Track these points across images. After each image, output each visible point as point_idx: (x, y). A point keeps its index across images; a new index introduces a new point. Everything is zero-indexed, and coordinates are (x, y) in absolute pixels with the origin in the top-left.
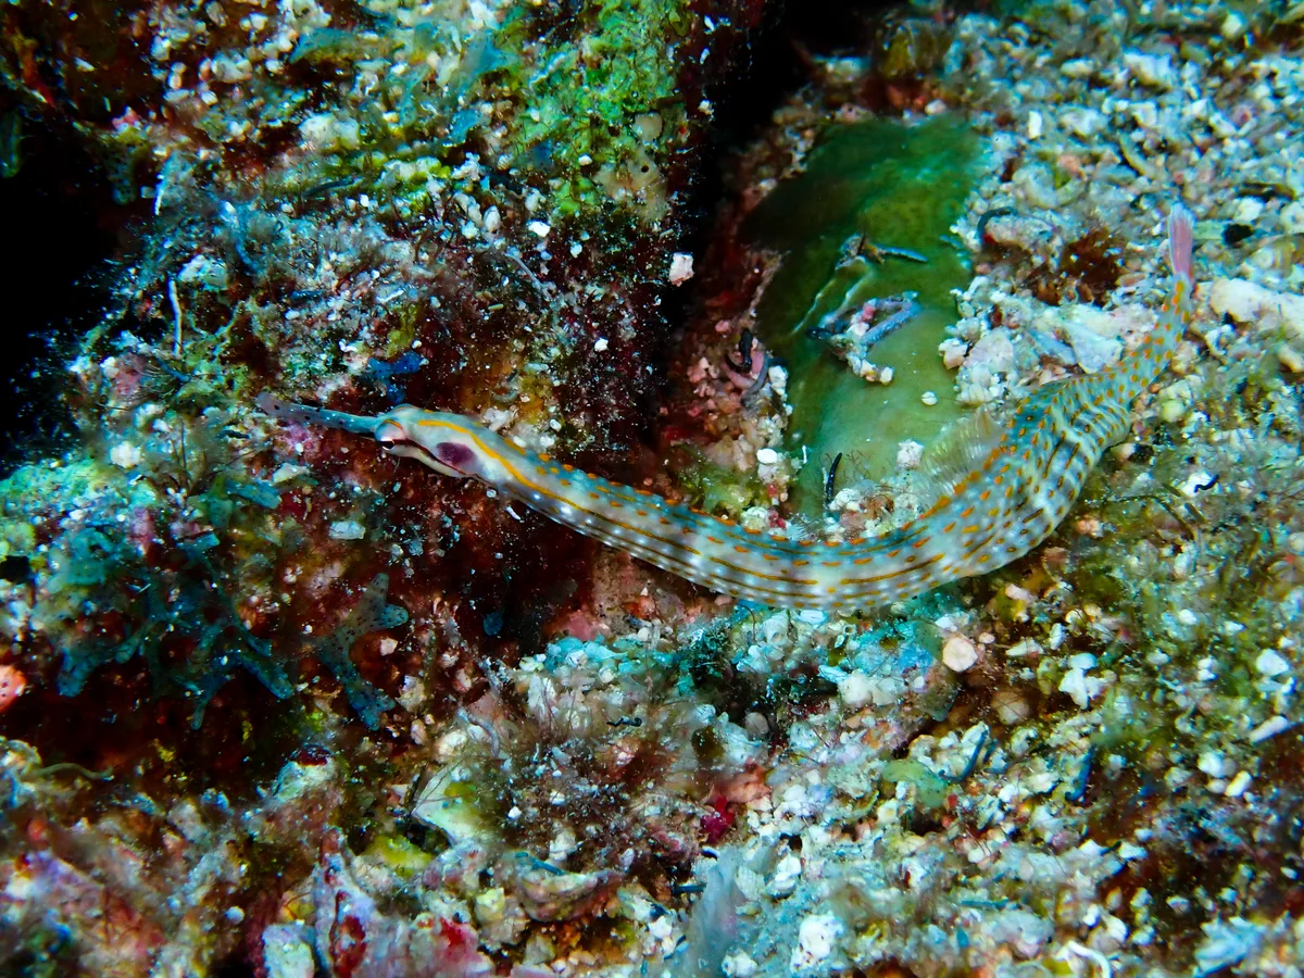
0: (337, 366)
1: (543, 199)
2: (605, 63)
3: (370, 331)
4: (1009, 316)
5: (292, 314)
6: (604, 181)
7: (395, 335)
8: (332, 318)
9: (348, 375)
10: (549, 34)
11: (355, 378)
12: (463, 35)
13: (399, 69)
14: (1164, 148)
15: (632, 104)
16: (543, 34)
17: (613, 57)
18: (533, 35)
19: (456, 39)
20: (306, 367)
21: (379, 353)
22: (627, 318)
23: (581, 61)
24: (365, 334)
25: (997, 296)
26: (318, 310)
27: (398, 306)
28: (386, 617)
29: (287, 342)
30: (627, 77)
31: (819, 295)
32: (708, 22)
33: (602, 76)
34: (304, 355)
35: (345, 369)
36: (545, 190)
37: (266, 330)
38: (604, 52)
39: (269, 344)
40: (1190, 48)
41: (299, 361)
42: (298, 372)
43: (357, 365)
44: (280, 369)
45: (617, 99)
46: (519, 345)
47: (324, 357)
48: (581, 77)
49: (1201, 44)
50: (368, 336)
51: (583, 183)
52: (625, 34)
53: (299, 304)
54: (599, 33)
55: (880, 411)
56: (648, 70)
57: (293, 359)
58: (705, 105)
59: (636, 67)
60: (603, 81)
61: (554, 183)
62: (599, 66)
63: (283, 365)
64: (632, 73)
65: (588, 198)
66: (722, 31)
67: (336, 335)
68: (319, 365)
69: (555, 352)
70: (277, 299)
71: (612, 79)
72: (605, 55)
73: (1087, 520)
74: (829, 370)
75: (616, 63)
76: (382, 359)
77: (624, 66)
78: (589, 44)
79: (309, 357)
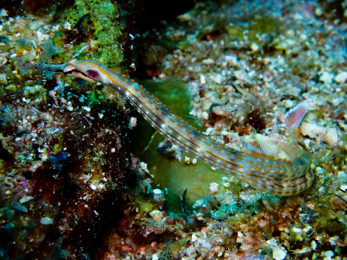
0: (37, 158)
1: (86, 98)
2: (100, 50)
3: (47, 144)
4: (232, 139)
5: (18, 139)
6: (105, 91)
7: (56, 146)
8: (33, 140)
9: (41, 162)
10: (74, 41)
11: (44, 163)
12: (37, 43)
13: (14, 55)
14: (246, 86)
15: (111, 64)
16: (72, 41)
17: (103, 47)
18: (67, 41)
19: (34, 44)
20: (25, 159)
21: (52, 153)
22: (118, 141)
23: (90, 49)
24: (46, 146)
25: (224, 133)
26: (28, 137)
27: (56, 135)
28: (62, 254)
29: (18, 149)
30: (108, 55)
31: (153, 137)
32: (131, 36)
33: (100, 54)
34: (24, 155)
35: (40, 159)
36: (86, 95)
37: (9, 145)
38: (99, 46)
39: (9, 151)
40: (242, 55)
41: (22, 157)
42: (22, 161)
43: (45, 158)
44: (15, 160)
45: (106, 62)
46: (89, 151)
47: (32, 155)
48: (90, 55)
49: (245, 53)
50: (47, 146)
51: (99, 92)
52: (107, 39)
53: (20, 135)
54: (96, 39)
55: (197, 173)
56: (115, 51)
57: (20, 156)
58: (133, 65)
59: (111, 50)
60: (100, 56)
61: (88, 92)
62: (97, 51)
63: (17, 159)
64: (110, 53)
65: (101, 97)
66: (136, 38)
67: (35, 147)
68: (30, 158)
69: (101, 153)
70: (11, 134)
71: (103, 55)
72: (99, 47)
73: (308, 204)
74: (166, 161)
75: (104, 49)
76: (53, 155)
77: (107, 50)
78: (93, 43)
79: (26, 155)
